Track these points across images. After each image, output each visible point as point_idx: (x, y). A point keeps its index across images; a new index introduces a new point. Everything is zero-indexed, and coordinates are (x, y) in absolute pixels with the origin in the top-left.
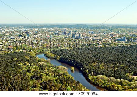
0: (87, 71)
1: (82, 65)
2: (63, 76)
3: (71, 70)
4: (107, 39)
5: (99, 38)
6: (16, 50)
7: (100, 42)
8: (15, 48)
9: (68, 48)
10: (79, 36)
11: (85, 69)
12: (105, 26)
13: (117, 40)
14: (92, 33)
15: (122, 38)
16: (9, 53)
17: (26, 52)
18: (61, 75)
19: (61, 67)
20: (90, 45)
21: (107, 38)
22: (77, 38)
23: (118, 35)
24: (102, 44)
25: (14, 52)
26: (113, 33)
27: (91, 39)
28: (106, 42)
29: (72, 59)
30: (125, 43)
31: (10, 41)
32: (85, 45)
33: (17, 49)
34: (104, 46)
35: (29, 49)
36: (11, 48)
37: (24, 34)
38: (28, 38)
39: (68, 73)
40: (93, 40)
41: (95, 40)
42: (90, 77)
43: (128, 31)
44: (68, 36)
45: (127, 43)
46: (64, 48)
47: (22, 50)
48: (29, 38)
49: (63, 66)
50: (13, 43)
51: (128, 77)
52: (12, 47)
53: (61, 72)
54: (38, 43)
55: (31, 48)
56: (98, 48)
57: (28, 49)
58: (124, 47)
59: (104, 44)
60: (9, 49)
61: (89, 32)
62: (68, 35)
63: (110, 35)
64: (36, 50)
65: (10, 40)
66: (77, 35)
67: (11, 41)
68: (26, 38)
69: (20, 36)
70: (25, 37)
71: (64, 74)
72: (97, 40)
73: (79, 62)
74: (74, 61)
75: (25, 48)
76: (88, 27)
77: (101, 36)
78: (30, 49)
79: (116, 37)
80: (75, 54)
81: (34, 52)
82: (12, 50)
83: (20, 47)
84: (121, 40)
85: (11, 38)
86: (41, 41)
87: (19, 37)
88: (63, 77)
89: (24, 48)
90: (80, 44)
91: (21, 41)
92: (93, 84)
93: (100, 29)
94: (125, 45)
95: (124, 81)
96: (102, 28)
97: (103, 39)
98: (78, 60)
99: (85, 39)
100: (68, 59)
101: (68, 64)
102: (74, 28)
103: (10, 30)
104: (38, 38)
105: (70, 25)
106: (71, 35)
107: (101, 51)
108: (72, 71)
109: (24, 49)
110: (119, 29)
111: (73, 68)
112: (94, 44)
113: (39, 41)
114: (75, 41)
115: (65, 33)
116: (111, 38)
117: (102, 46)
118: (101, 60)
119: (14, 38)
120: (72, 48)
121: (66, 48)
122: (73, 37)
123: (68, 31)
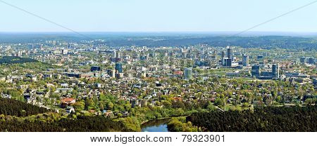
6: (82, 111)
8: (82, 104)
9: (239, 108)
10: (270, 70)
14: (311, 61)
16: (64, 119)
17: (112, 116)
20: (305, 98)
25: (78, 117)
27: (308, 81)
31: (66, 85)
32: (290, 100)
33: (86, 108)
35: (122, 107)
36: (69, 105)
37: (105, 62)
38: (118, 76)
40: (315, 82)
44: (237, 71)
46: (226, 108)
47: (101, 110)
48: (122, 75)
50: (75, 88)
52: (73, 101)
54: (149, 92)
55: (129, 105)
57: (119, 108)
60: (63, 106)
61: (302, 60)
62: (239, 68)
64: (143, 112)
65: (66, 82)
66: (267, 68)
67: (70, 83)
68: (111, 75)
69: (93, 69)
70: (110, 73)
75: (111, 105)
76: (298, 45)
78: (125, 108)
80: (263, 125)
81: (136, 118)
82: (72, 109)
83: (95, 101)
85: (70, 75)
86: (158, 85)
87: (91, 74)
89: (107, 105)
90: (276, 94)
91: (99, 86)
99: (291, 80)
102: (255, 46)
103: (66, 51)
104: (147, 75)
106: (248, 68)
109: (107, 108)
113: (151, 86)
114: (261, 85)
115: (229, 62)
119: (78, 76)
120: (252, 108)
121: (234, 108)
122: (253, 73)
123: (236, 55)
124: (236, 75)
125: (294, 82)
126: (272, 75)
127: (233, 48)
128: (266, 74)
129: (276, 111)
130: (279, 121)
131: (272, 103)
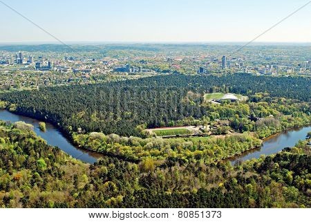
0: (71, 128)
1: (59, 117)
2: (27, 140)
3: (40, 128)
4: (98, 69)
5: (84, 68)
7: (87, 76)
9: (29, 88)
10: (47, 65)
11: (65, 124)
12: (93, 47)
13: (115, 70)
14: (71, 59)
15: (124, 66)
18: (24, 138)
19: (21, 124)
20: (69, 80)
21: (99, 67)
22: (45, 68)
23: (116, 62)
24: (91, 78)
26: (107, 58)
27: (70, 70)
28: (98, 75)
29: (40, 108)
30: (129, 74)
32: (61, 82)
34: (94, 82)
39: (34, 133)
40: (74, 71)
41: (78, 71)
42: (76, 137)
43: (133, 55)
44: (27, 66)
45: (132, 74)
46: (21, 89)
49: (24, 123)
51: (140, 131)
53: (22, 133)
56: (86, 86)
58: (128, 82)
59: (94, 78)
61: (66, 58)
62: (28, 64)
63: (104, 62)
66: (45, 64)
71: (29, 137)
72: (82, 71)
73: (53, 112)
74: (44, 111)
76: (63, 49)
77: (87, 64)
79: (114, 65)
80: (45, 98)
84: (122, 70)
88: (29, 142)
90: (52, 79)
92: (83, 148)
93: (86, 52)
94: (130, 78)
95: (135, 139)
96: (88, 50)
97: (92, 70)
98: (51, 109)
99: (60, 71)
100: (32, 108)
101: (33, 118)
102: (37, 50)
105: (30, 46)
106: (33, 64)
107: (90, 91)
108: (42, 130)
110: (118, 51)
111: (43, 124)
112: (77, 78)
114: (42, 74)
115: (21, 61)
116: (106, 68)
117: (90, 82)
118: (93, 106)
120: (38, 88)
121: (26, 89)
122: (37, 67)
123: (25, 56)
124: (26, 69)
125: (62, 72)
126: (49, 67)
127: (23, 52)
128: (45, 67)
129: (52, 89)
130: (55, 95)
131: (49, 84)
